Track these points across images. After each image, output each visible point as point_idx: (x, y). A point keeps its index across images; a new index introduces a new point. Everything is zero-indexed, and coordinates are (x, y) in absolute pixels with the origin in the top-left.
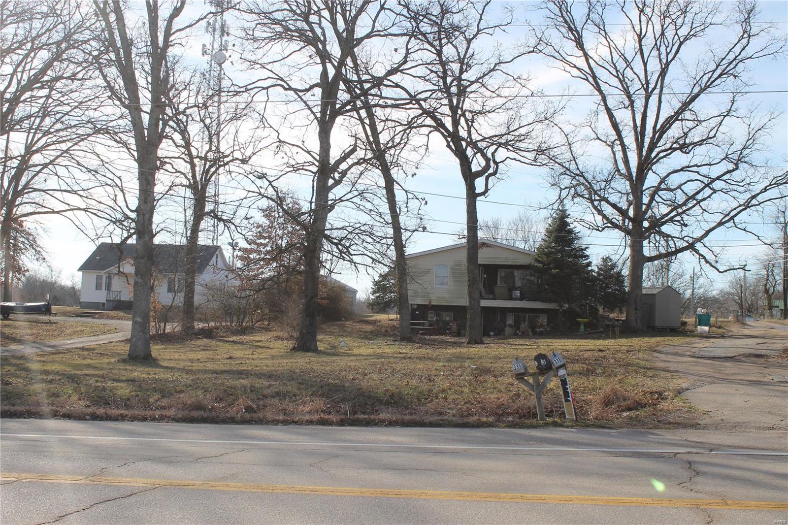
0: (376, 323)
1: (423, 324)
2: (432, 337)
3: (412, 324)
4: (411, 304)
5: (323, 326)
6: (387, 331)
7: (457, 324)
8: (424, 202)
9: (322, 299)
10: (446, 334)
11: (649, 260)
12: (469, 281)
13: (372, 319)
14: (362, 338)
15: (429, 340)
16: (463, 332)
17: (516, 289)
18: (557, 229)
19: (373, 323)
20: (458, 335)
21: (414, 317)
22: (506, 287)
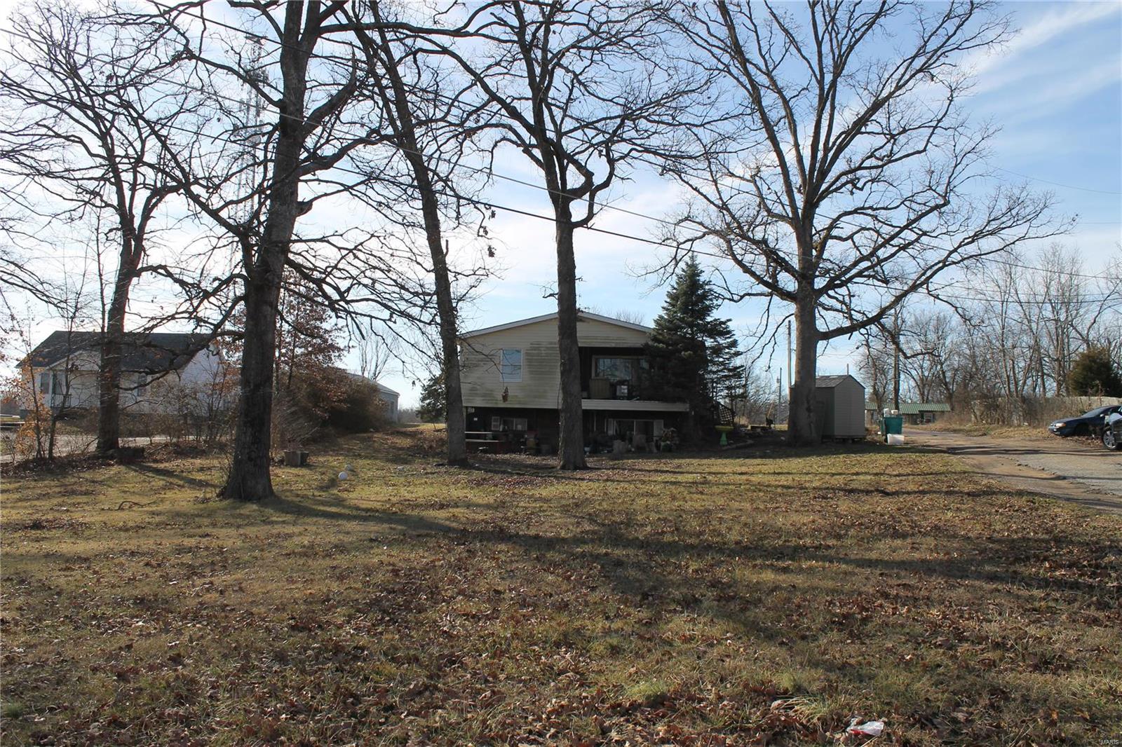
0: (415, 435)
1: (485, 437)
2: (499, 456)
3: (468, 436)
4: (467, 407)
5: (341, 441)
6: (431, 447)
7: (536, 435)
8: (488, 213)
9: (340, 401)
10: (520, 451)
11: (828, 335)
12: (562, 364)
13: (413, 429)
14: (388, 460)
15: (496, 462)
16: (544, 447)
17: (622, 382)
18: (685, 293)
19: (413, 435)
20: (538, 452)
21: (471, 426)
22: (607, 380)
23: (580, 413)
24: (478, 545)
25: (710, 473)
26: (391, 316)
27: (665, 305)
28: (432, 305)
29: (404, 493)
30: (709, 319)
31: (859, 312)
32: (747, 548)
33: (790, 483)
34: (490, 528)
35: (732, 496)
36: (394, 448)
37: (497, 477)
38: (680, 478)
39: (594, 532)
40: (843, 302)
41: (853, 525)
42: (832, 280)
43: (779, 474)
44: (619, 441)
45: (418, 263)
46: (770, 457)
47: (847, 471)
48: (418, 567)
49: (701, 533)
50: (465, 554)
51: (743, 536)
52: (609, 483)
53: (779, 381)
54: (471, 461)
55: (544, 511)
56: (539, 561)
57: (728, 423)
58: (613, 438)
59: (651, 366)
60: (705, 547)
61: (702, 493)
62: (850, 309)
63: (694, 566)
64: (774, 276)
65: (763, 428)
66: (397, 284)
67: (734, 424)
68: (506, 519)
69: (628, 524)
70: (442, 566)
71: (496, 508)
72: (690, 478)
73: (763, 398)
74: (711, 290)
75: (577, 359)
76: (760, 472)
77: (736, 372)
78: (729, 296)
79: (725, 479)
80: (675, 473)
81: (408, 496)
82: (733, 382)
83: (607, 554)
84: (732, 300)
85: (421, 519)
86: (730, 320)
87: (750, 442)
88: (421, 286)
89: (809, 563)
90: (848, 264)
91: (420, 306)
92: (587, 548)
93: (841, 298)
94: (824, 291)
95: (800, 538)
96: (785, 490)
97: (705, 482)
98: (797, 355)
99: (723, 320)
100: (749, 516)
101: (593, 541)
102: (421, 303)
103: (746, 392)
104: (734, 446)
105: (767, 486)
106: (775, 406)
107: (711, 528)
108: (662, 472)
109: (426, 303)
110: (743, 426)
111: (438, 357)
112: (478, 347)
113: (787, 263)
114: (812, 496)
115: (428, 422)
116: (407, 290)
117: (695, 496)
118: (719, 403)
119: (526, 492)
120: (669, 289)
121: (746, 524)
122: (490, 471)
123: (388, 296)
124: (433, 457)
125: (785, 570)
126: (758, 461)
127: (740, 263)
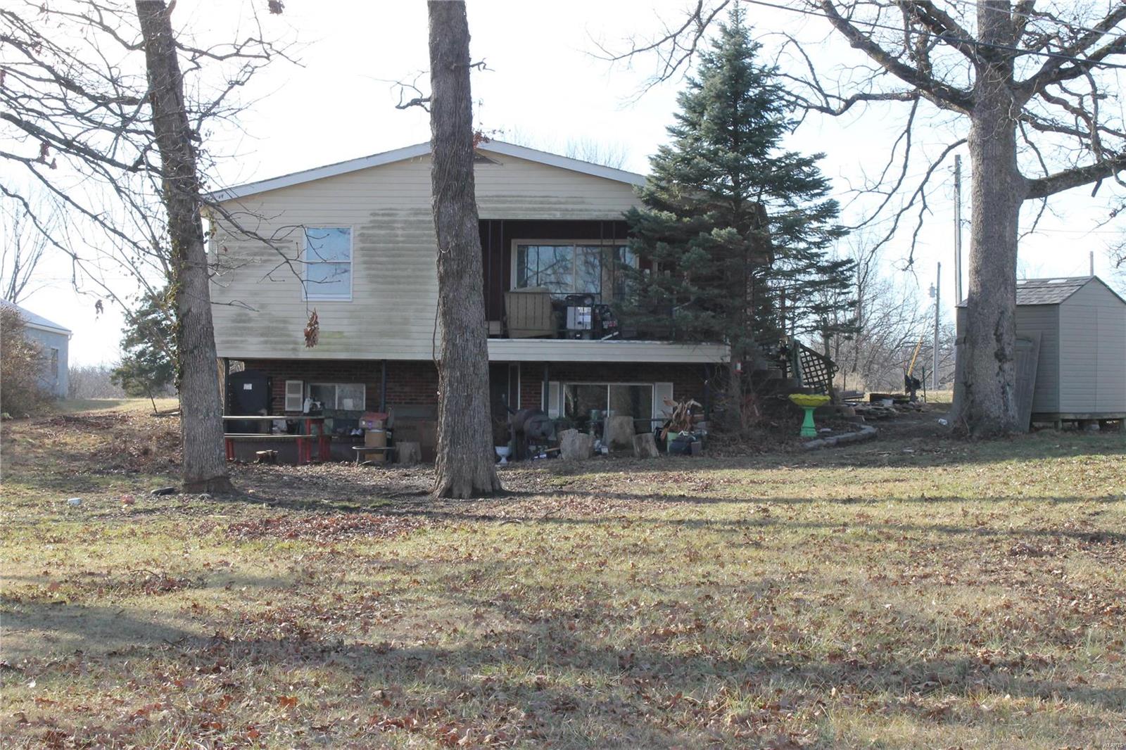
0: (109, 426)
1: (269, 427)
2: (303, 470)
3: (232, 426)
4: (227, 360)
6: (146, 452)
7: (386, 422)
10: (350, 459)
11: (1042, 188)
12: (443, 259)
13: (104, 412)
14: (44, 484)
15: (294, 483)
16: (406, 448)
17: (578, 300)
18: (719, 96)
19: (102, 425)
20: (391, 459)
21: (236, 401)
22: (545, 293)
23: (484, 369)
24: (250, 671)
25: (776, 501)
26: (44, 151)
27: (676, 123)
28: (141, 127)
29: (82, 558)
30: (773, 154)
31: (1114, 133)
32: (856, 666)
33: (957, 521)
34: (278, 633)
35: (826, 550)
36: (60, 455)
37: (297, 517)
38: (710, 512)
39: (513, 637)
40: (1079, 112)
41: (1098, 612)
42: (1055, 60)
43: (932, 500)
44: (573, 431)
45: (106, 29)
46: (913, 463)
47: (1088, 494)
48: (108, 727)
49: (754, 634)
50: (218, 694)
51: (848, 640)
52: (550, 526)
53: (935, 292)
54: (238, 482)
55: (402, 591)
56: (387, 704)
57: (820, 388)
58: (559, 425)
59: (645, 263)
60: (760, 667)
61: (757, 545)
62: (1095, 127)
63: (736, 708)
64: (922, 54)
65: (898, 400)
66: (59, 79)
67: (833, 392)
68: (316, 611)
69: (590, 617)
70: (163, 722)
71: (293, 588)
72: (731, 511)
73: (898, 331)
74: (778, 88)
75: (476, 249)
76: (890, 497)
77: (837, 274)
78: (817, 100)
79: (810, 513)
80: (698, 500)
81: (90, 564)
82: (831, 296)
83: (539, 686)
84: (826, 110)
85: (120, 615)
86: (819, 156)
87: (868, 429)
88: (114, 81)
89: (995, 700)
90: (1091, 24)
91: (114, 129)
92: (497, 672)
93: (1074, 102)
94: (1036, 85)
95: (977, 644)
96: (945, 537)
97: (766, 521)
98: (975, 233)
99: (805, 155)
100: (862, 595)
101: (509, 656)
102: (115, 121)
103: (859, 317)
104: (832, 440)
105: (903, 528)
106: (924, 348)
107: (777, 622)
108: (670, 499)
109: (126, 120)
110: (854, 394)
111: (156, 245)
112: (248, 222)
113: (950, 23)
114: (1005, 548)
115: (138, 395)
116: (79, 90)
117: (743, 553)
118: (797, 344)
119: (363, 550)
120: (684, 87)
121: (854, 614)
122: (281, 504)
123: (34, 105)
124: (151, 473)
125: (941, 716)
126: (887, 472)
127: (843, 25)
